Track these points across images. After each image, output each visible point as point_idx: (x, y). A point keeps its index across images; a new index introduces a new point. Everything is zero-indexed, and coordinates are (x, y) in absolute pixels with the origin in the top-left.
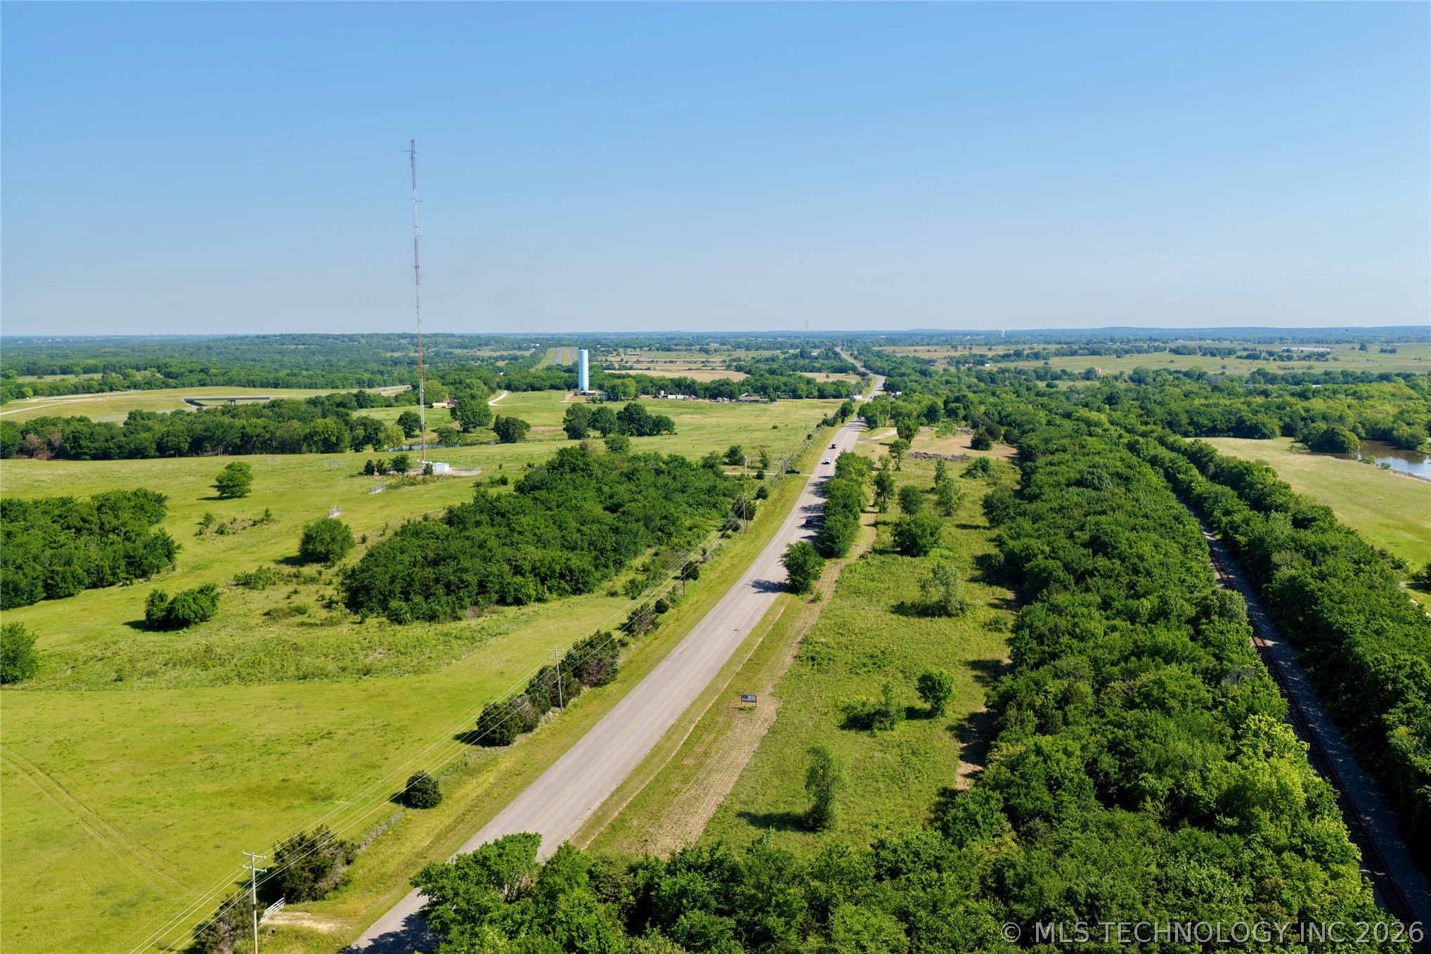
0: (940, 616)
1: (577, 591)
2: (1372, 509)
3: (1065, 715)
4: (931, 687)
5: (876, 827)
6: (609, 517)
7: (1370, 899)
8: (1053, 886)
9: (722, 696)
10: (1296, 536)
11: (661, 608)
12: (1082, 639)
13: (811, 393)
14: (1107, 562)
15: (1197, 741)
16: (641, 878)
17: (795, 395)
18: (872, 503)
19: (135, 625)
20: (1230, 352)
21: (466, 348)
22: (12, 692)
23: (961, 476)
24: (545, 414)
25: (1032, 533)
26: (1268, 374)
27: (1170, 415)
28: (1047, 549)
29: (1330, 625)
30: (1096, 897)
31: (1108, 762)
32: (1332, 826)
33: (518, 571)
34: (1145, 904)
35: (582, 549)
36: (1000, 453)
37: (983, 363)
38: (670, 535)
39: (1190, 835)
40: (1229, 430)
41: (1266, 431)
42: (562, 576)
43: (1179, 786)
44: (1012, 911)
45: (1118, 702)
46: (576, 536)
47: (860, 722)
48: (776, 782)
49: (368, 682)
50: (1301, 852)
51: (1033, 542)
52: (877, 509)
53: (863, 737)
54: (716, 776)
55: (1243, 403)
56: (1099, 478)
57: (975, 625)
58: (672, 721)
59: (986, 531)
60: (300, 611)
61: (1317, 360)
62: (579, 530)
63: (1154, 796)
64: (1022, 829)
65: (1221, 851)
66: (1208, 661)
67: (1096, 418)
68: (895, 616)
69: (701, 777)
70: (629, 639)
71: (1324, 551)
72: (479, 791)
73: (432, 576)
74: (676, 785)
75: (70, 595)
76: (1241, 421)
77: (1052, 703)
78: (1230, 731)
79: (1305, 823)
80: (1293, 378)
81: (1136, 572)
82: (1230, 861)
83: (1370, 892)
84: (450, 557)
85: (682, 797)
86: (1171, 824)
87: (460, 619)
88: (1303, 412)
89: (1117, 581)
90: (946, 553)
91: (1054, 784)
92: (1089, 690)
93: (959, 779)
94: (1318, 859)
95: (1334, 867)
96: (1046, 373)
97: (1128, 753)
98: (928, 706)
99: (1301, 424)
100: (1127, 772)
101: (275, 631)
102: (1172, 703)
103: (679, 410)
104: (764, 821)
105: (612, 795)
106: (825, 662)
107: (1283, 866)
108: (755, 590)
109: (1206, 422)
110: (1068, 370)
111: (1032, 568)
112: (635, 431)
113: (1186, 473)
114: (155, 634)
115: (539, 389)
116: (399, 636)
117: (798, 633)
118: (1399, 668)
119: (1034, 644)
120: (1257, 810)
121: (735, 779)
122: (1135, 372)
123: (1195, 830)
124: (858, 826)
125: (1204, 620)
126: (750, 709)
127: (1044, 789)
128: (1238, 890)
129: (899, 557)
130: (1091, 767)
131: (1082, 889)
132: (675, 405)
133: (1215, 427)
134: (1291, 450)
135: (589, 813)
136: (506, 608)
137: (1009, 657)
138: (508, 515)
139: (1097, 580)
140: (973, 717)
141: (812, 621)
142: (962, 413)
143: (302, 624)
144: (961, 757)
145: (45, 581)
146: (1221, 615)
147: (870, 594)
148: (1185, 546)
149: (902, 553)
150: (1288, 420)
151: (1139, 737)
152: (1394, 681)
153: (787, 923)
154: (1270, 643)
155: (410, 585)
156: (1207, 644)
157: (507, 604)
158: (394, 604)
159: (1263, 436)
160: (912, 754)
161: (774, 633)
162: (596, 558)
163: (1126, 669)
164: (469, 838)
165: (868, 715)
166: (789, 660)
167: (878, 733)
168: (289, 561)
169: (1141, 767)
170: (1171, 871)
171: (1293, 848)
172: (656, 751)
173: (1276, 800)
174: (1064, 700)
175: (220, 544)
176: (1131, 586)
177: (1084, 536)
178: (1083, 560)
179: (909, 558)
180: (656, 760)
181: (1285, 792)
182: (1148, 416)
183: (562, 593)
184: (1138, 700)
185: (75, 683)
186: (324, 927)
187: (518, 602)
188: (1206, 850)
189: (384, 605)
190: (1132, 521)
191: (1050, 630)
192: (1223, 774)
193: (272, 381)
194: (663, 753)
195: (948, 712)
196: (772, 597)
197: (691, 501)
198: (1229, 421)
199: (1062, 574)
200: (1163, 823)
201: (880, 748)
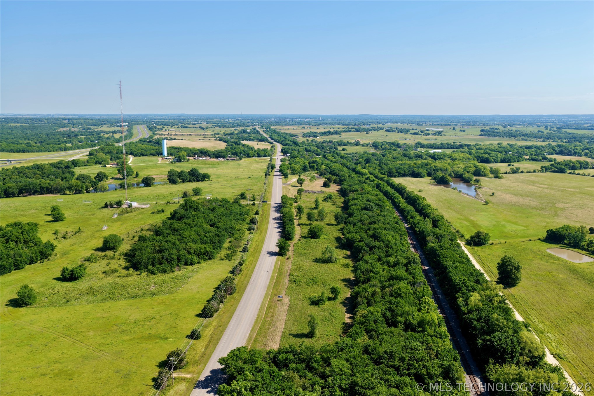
0: (329, 263)
1: (210, 259)
2: (456, 211)
3: (374, 299)
4: (334, 291)
5: (327, 335)
6: (213, 229)
7: (452, 347)
8: (381, 350)
9: (271, 296)
10: (433, 230)
11: (241, 264)
12: (376, 274)
13: (255, 155)
14: (379, 243)
15: (410, 306)
16: (272, 356)
17: (248, 156)
18: (295, 215)
19: (58, 279)
20: (407, 131)
21: (96, 126)
22: (32, 309)
23: (323, 201)
24: (154, 170)
25: (354, 231)
26: (421, 144)
27: (390, 169)
28: (359, 237)
29: (443, 265)
30: (392, 352)
31: (388, 314)
32: (444, 329)
33: (189, 253)
34: (403, 353)
35: (208, 243)
36: (333, 189)
37: (316, 137)
38: (233, 234)
39: (411, 334)
40: (410, 174)
41: (422, 175)
42: (204, 254)
43: (407, 320)
44: (372, 357)
45: (388, 294)
46: (205, 238)
47: (315, 303)
48: (296, 323)
49: (156, 298)
50: (436, 336)
51: (354, 235)
52: (298, 218)
53: (316, 307)
54: (278, 323)
55: (414, 163)
56: (372, 207)
57: (340, 265)
58: (259, 306)
59: (336, 226)
60: (115, 271)
61: (438, 135)
62: (205, 236)
63: (401, 323)
64: (369, 334)
65: (418, 338)
66: (411, 279)
67: (365, 172)
68: (315, 263)
69: (274, 323)
70: (234, 277)
71: (441, 236)
72: (210, 333)
73: (161, 257)
74: (267, 327)
75: (23, 268)
76: (414, 171)
77: (370, 295)
78: (418, 302)
79: (437, 329)
80: (430, 145)
81: (388, 247)
82: (421, 340)
83: (452, 345)
84: (165, 249)
85: (270, 330)
86: (405, 330)
87: (174, 272)
88: (434, 167)
89: (382, 250)
90: (326, 237)
91: (375, 322)
92: (380, 291)
93: (346, 319)
94: (440, 338)
95: (444, 339)
96: (341, 143)
97: (393, 311)
98: (333, 296)
99: (433, 172)
100: (393, 316)
101: (110, 279)
102: (403, 295)
103: (207, 166)
104: (297, 336)
105: (251, 331)
106: (299, 282)
107: (432, 340)
108: (269, 255)
109: (402, 172)
110: (349, 142)
111: (356, 246)
112: (195, 179)
113: (398, 199)
114: (67, 283)
115: (146, 156)
116: (156, 279)
117: (287, 271)
118: (460, 281)
119: (361, 275)
120: (426, 326)
121: (284, 323)
122: (374, 143)
123: (412, 333)
124: (322, 336)
125: (409, 265)
126: (281, 300)
127: (373, 323)
128: (423, 347)
129: (311, 239)
130: (384, 315)
131: (388, 351)
132: (204, 163)
133: (405, 173)
134: (430, 183)
135: (247, 338)
136: (187, 267)
137: (353, 277)
138: (179, 231)
139: (376, 250)
140: (347, 299)
141: (290, 266)
142: (315, 167)
143: (119, 276)
144: (346, 312)
145: (14, 264)
146: (414, 263)
147: (306, 255)
148: (401, 234)
149: (312, 237)
150: (429, 170)
151: (396, 306)
152: (459, 285)
153: (318, 365)
154: (427, 268)
155: (154, 260)
156: (410, 274)
157: (187, 265)
158: (150, 267)
159: (421, 177)
160: (332, 312)
161: (279, 272)
162: (213, 246)
163: (389, 284)
164: (215, 348)
165: (317, 301)
166: (287, 282)
167: (321, 306)
168: (98, 249)
169: (397, 315)
170: (408, 344)
171: (435, 336)
172: (258, 316)
173: (431, 323)
174: (374, 294)
175: (66, 243)
176: (387, 252)
177: (371, 233)
178: (371, 242)
179: (314, 240)
180: (259, 319)
181: (433, 321)
182: (382, 170)
183: (205, 260)
184: (394, 294)
185: (52, 304)
186: (188, 376)
187: (192, 264)
188: (415, 338)
189: (146, 268)
190: (385, 226)
191: (366, 270)
192: (418, 316)
193: (21, 149)
194: (260, 316)
195: (339, 298)
196: (275, 258)
197: (235, 218)
198: (409, 171)
199: (366, 248)
200: (403, 330)
201: (322, 311)
